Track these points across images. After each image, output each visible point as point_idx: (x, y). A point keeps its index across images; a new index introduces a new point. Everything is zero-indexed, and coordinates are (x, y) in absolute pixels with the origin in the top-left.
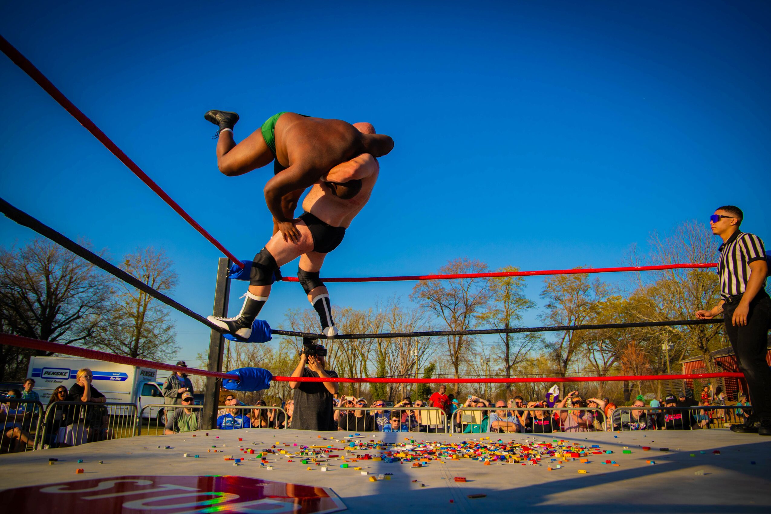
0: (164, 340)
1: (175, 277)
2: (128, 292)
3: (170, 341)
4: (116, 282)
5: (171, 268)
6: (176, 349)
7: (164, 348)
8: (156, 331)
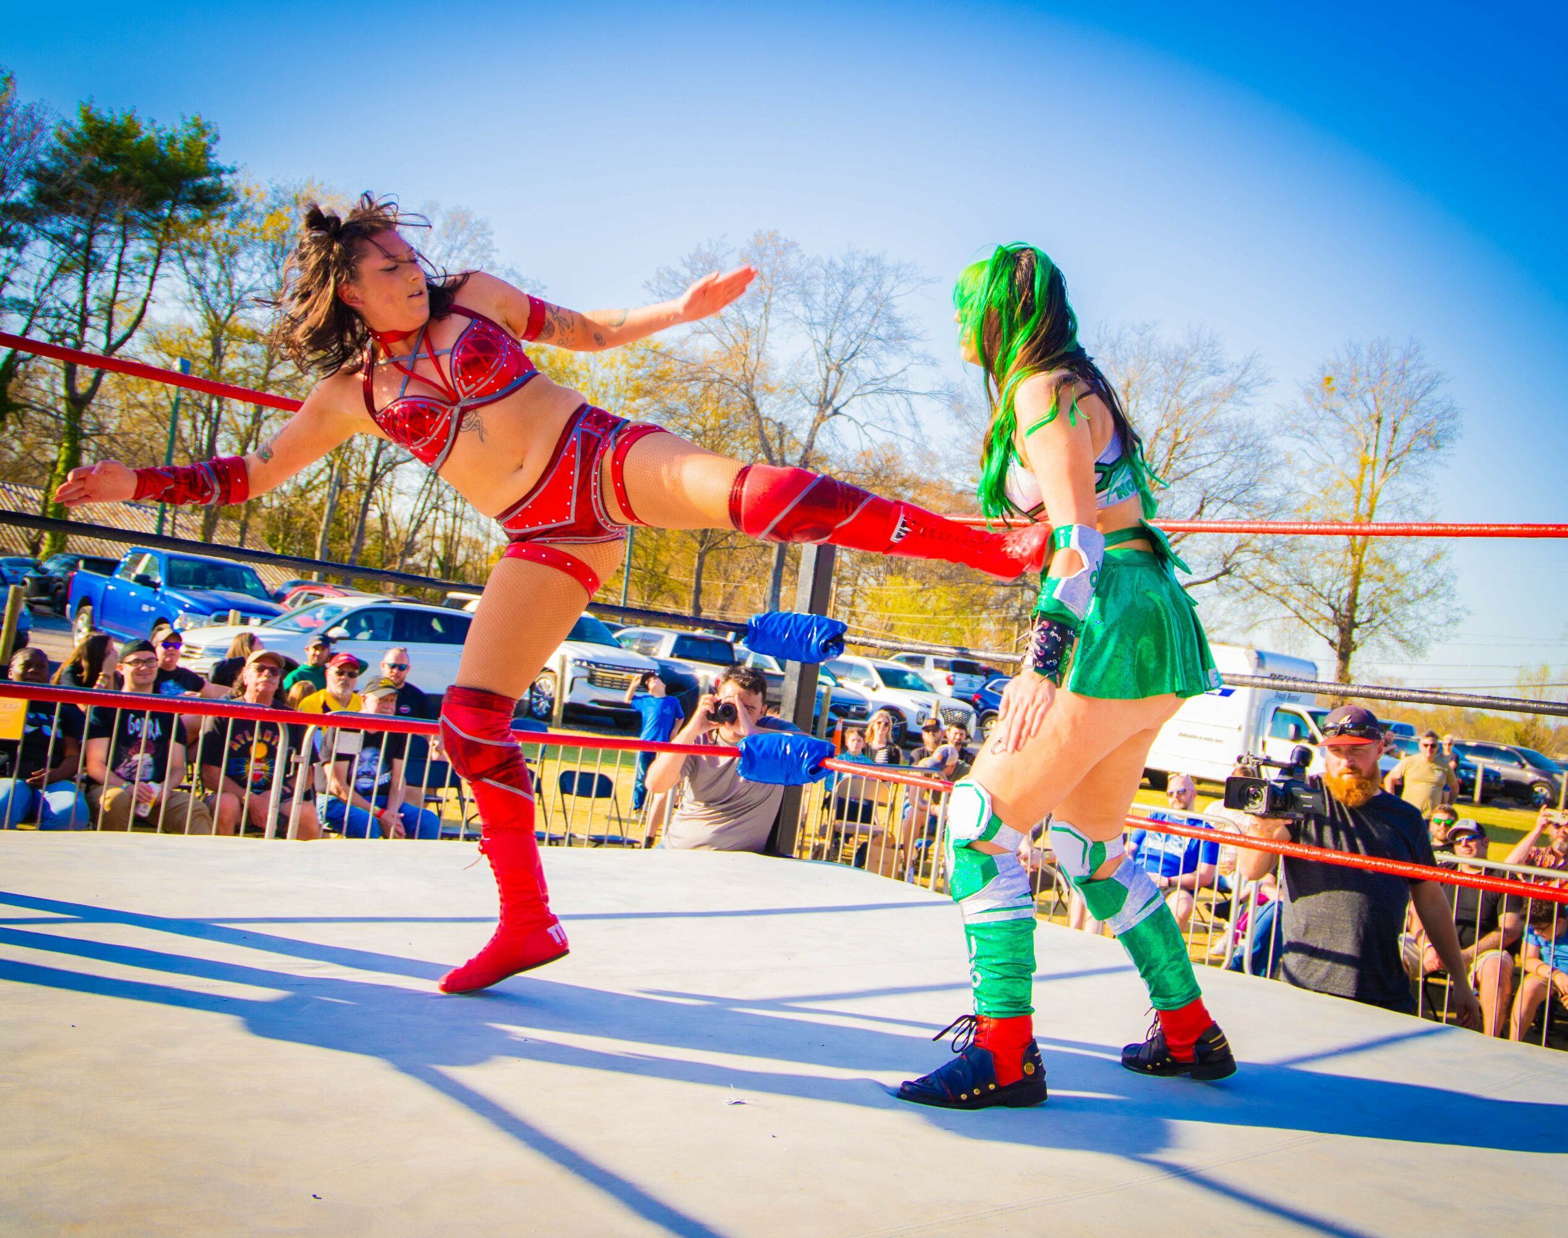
0: (1421, 589)
1: (1451, 417)
2: (1328, 460)
3: (1441, 591)
4: (1300, 434)
5: (1437, 394)
6: (1456, 614)
7: (1423, 612)
8: (1402, 565)
